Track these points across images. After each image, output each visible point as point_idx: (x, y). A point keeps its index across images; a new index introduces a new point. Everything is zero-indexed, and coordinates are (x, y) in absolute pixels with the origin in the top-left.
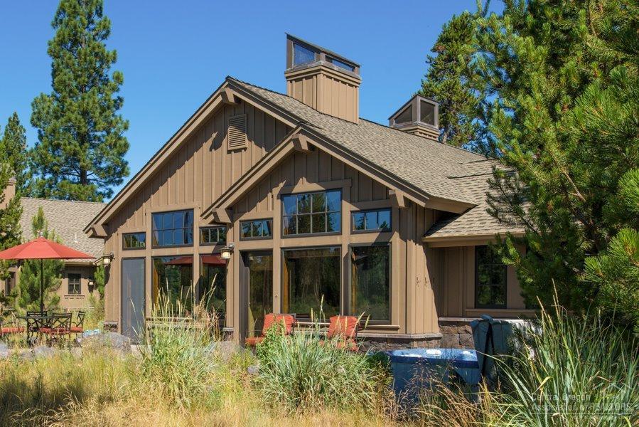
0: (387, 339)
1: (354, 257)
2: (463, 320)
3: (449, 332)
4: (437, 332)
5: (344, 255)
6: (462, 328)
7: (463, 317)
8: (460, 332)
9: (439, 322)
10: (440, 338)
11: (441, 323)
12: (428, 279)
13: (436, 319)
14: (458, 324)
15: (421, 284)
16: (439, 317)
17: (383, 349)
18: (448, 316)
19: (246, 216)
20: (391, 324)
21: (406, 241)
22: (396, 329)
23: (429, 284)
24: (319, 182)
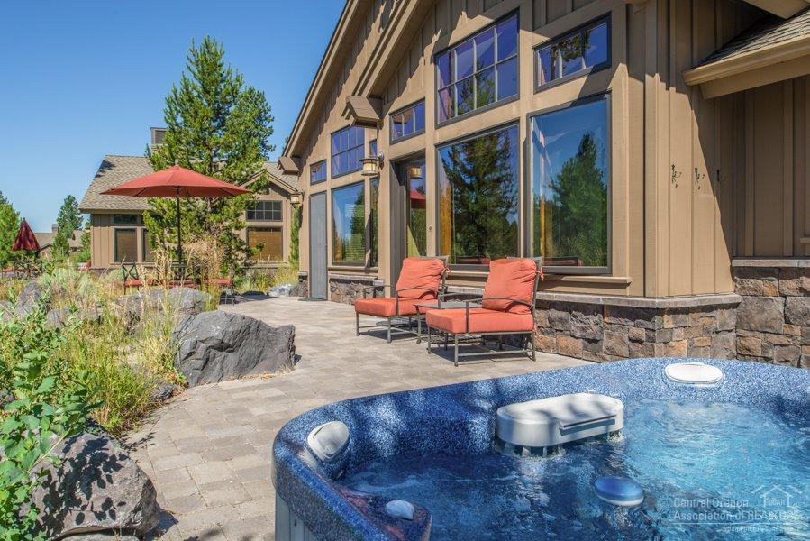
0: (602, 306)
1: (541, 139)
2: (794, 263)
3: (757, 293)
4: (727, 291)
5: (522, 139)
6: (792, 284)
7: (793, 256)
8: (786, 291)
9: (732, 269)
10: (736, 306)
11: (738, 273)
12: (703, 170)
13: (724, 262)
14: (782, 273)
15: (685, 180)
16: (732, 257)
17: (595, 328)
18: (754, 256)
19: (397, 104)
20: (611, 274)
21: (644, 81)
22: (623, 285)
23: (706, 182)
24: (484, 12)
